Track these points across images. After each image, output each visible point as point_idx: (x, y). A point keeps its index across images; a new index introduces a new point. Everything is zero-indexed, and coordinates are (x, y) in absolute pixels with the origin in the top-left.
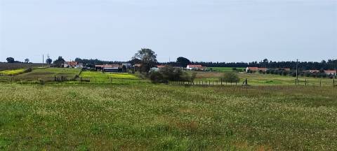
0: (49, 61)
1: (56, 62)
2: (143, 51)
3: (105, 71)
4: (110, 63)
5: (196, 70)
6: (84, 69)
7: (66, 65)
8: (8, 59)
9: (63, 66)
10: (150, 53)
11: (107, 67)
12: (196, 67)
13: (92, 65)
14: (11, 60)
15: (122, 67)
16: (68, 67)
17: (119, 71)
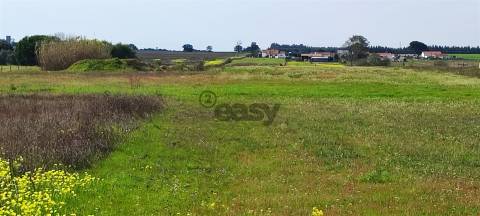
0: (238, 48)
1: (248, 49)
2: (355, 38)
3: (313, 61)
4: (321, 50)
5: (432, 58)
6: (288, 59)
7: (264, 55)
8: (185, 46)
9: (260, 56)
10: (361, 39)
11: (316, 56)
12: (434, 54)
13: (297, 53)
14: (188, 48)
15: (333, 56)
16: (267, 57)
17: (330, 60)
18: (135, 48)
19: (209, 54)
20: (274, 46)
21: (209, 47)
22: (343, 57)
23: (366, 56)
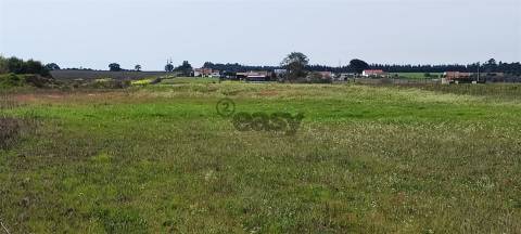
0: (169, 67)
1: (180, 68)
2: (293, 56)
3: (249, 80)
4: (257, 69)
5: (373, 77)
6: (222, 79)
7: (196, 74)
8: (111, 66)
9: (193, 75)
10: (301, 57)
11: (251, 74)
12: (375, 73)
13: (232, 72)
14: (115, 67)
15: (270, 74)
16: (200, 76)
17: (267, 79)
18: (57, 67)
19: (138, 73)
20: (208, 65)
21: (138, 67)
22: (281, 75)
23: (305, 75)
